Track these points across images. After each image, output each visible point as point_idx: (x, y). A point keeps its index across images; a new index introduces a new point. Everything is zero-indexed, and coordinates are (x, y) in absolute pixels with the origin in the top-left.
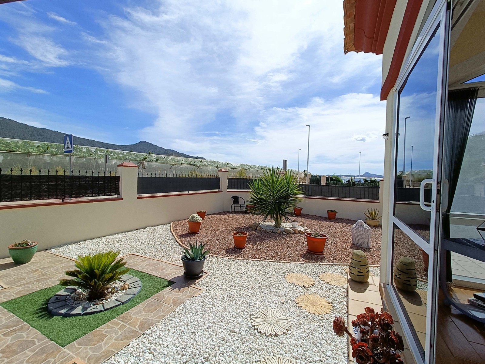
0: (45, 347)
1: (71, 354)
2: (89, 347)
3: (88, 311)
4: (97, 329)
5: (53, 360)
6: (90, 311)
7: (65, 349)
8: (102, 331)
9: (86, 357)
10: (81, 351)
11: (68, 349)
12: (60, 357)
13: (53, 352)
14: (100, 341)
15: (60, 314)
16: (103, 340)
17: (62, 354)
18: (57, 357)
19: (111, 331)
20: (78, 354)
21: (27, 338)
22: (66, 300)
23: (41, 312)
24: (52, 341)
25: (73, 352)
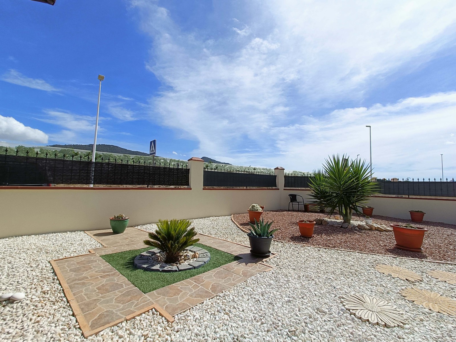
0: (131, 290)
1: (151, 300)
2: (166, 298)
3: (165, 269)
4: (173, 284)
5: (136, 302)
6: (167, 269)
7: (146, 295)
8: (177, 286)
9: (164, 306)
10: (160, 300)
11: (149, 296)
12: (142, 301)
13: (136, 296)
14: (176, 294)
15: (143, 268)
16: (179, 294)
17: (144, 299)
18: (140, 300)
19: (186, 288)
20: (157, 302)
21: (117, 281)
22: (148, 259)
23: (129, 265)
24: (136, 288)
25: (153, 299)
